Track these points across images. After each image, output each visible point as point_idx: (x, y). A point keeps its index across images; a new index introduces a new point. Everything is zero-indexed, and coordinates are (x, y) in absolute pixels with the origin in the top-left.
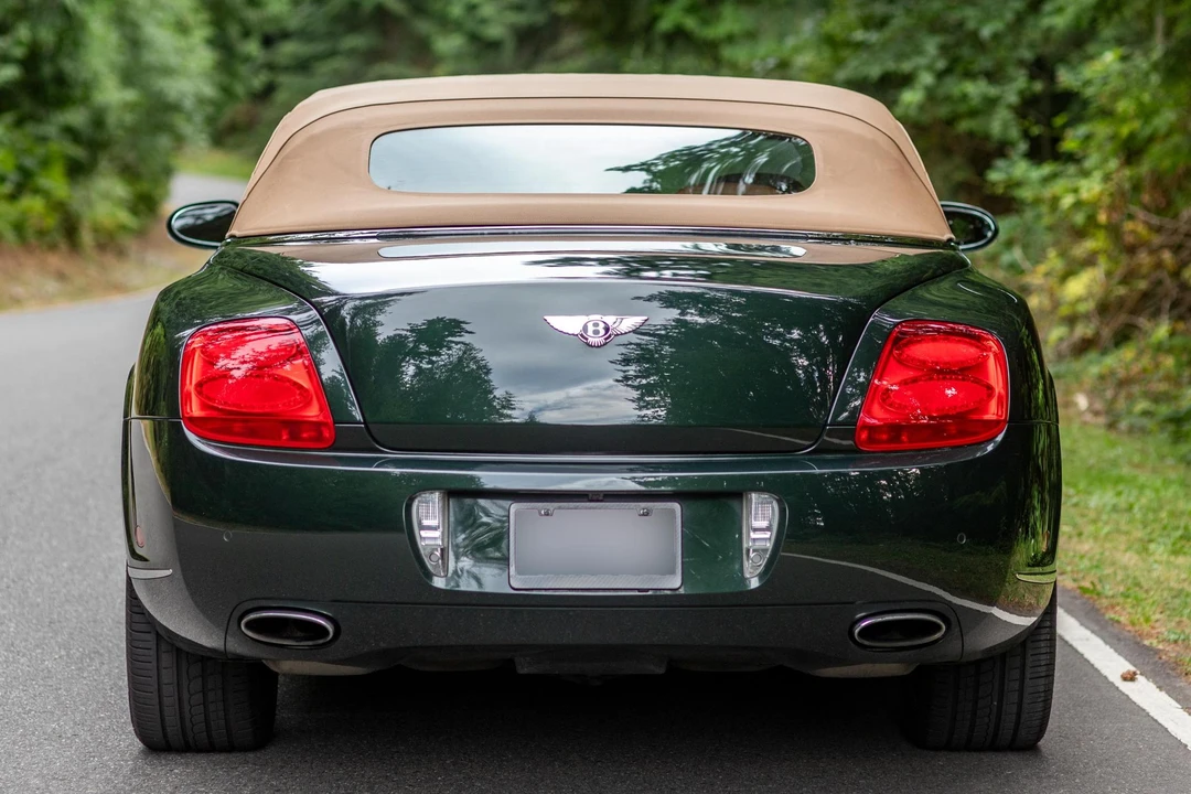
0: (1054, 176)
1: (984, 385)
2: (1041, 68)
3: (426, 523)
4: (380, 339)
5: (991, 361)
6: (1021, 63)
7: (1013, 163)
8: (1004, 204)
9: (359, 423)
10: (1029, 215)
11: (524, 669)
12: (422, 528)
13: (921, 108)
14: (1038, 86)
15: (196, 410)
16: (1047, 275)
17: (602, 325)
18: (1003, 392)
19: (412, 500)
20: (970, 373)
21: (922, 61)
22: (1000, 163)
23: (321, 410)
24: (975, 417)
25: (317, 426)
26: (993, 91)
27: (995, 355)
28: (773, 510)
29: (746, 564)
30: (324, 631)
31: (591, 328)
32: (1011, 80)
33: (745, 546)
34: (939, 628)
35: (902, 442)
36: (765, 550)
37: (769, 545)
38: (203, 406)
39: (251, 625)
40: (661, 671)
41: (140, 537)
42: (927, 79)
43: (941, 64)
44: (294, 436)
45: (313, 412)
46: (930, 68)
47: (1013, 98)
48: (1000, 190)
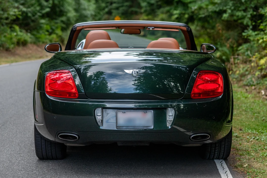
0: (258, 34)
1: (218, 84)
2: (256, 9)
3: (98, 114)
4: (88, 76)
5: (220, 79)
6: (251, 7)
7: (249, 31)
8: (246, 41)
9: (83, 93)
10: (252, 43)
11: (119, 144)
12: (97, 116)
13: (228, 17)
14: (255, 13)
15: (49, 90)
16: (256, 58)
17: (136, 72)
18: (222, 86)
19: (95, 110)
20: (215, 81)
21: (229, 7)
22: (246, 31)
23: (75, 90)
24: (216, 91)
25: (75, 93)
26: (245, 14)
27: (220, 78)
28: (173, 112)
29: (167, 123)
30: (76, 138)
31: (134, 72)
32: (249, 12)
33: (167, 119)
34: (209, 137)
35: (201, 97)
36: (171, 120)
37: (172, 119)
38: (50, 89)
39: (60, 136)
40: (148, 145)
41: (37, 116)
42: (229, 11)
43: (233, 8)
44: (70, 95)
45: (74, 90)
46: (230, 9)
47: (249, 16)
48: (246, 37)
